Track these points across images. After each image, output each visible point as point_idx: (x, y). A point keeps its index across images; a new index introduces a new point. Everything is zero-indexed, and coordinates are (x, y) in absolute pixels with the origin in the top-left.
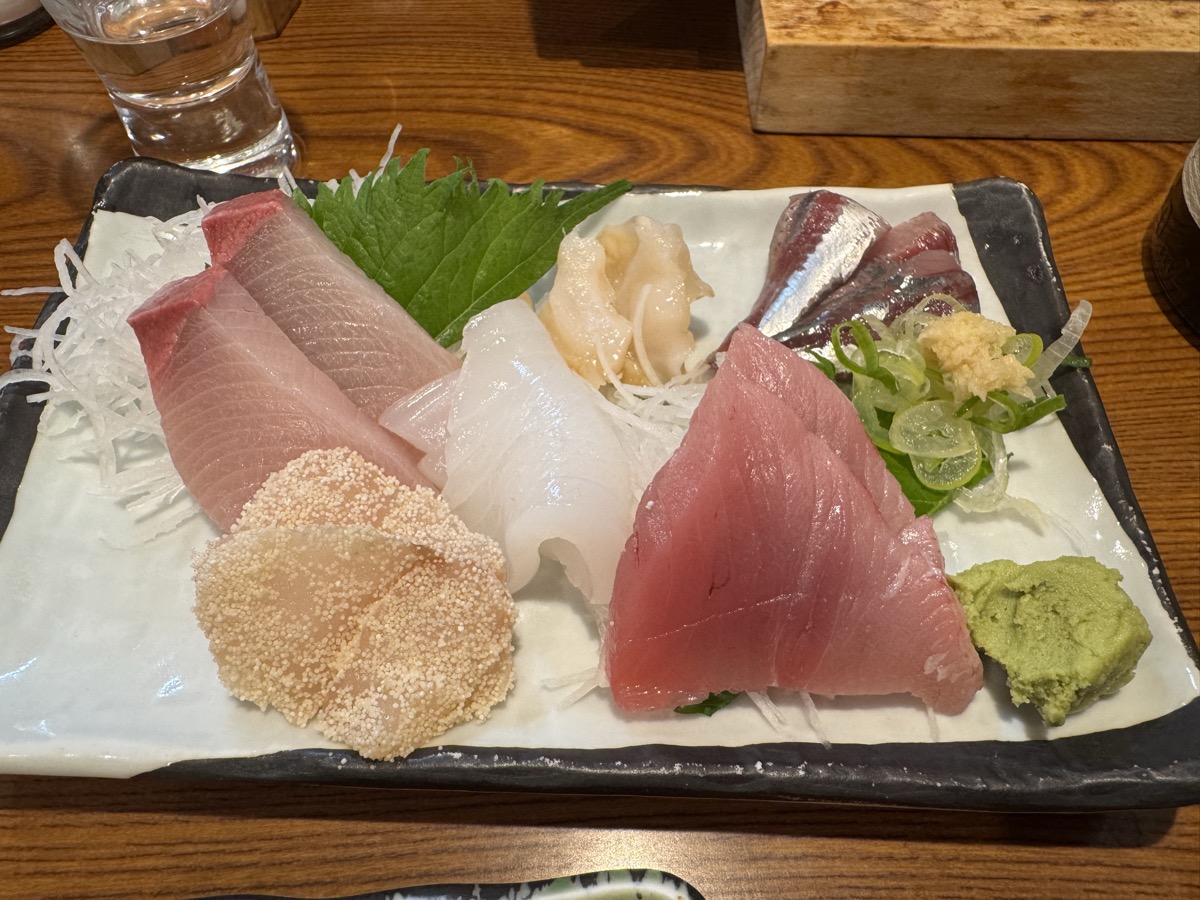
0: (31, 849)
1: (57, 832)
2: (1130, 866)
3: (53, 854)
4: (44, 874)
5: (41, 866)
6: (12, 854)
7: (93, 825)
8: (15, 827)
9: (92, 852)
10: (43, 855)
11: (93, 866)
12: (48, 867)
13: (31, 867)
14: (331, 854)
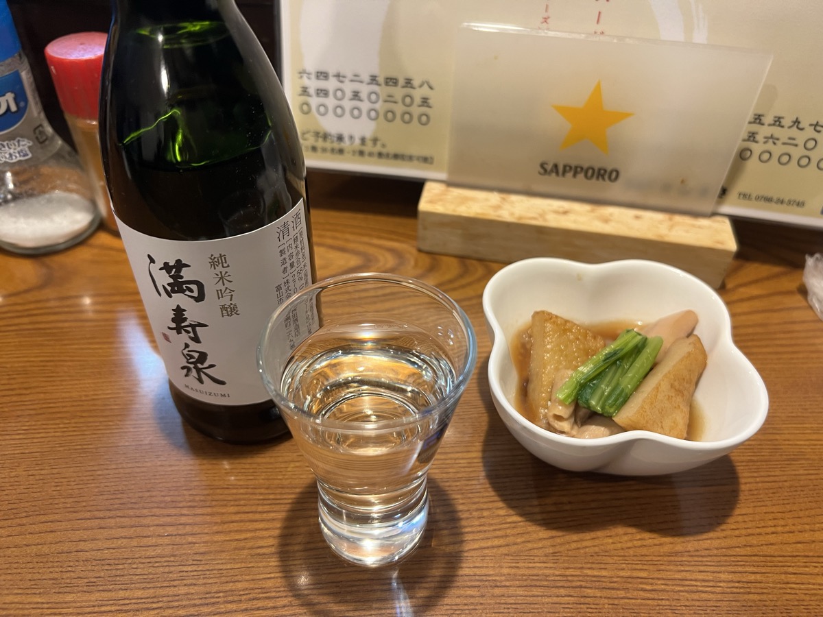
0: (48, 603)
1: (61, 596)
2: (585, 597)
3: (59, 605)
6: (40, 606)
7: (79, 592)
8: (40, 594)
9: (79, 604)
10: (55, 605)
11: (79, 611)
14: (197, 602)
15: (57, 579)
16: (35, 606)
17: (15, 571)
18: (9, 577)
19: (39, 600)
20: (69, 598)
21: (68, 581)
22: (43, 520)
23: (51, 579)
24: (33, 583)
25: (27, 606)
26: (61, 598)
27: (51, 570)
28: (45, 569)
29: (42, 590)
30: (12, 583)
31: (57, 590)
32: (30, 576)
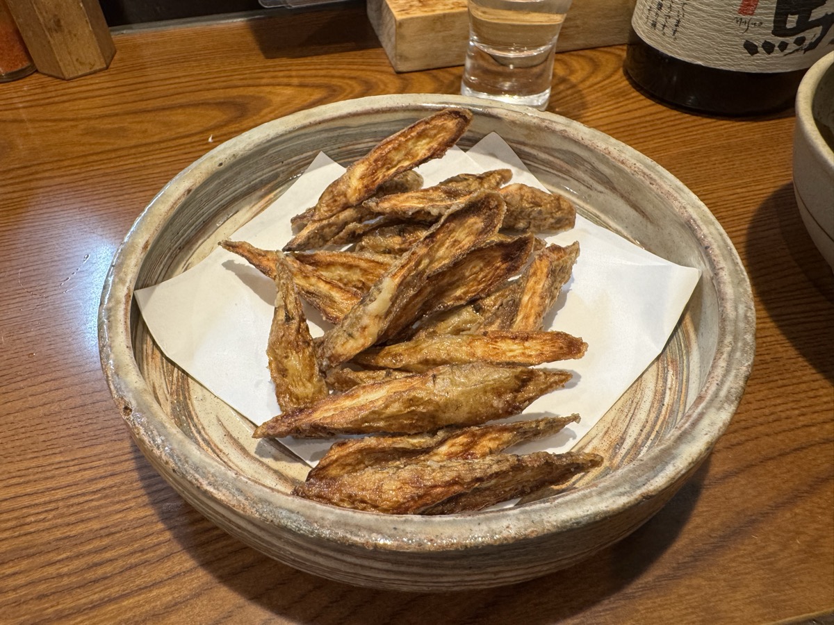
0: (73, 460)
1: (87, 450)
3: (88, 460)
4: (85, 470)
5: (82, 466)
6: (62, 465)
7: (107, 442)
8: (61, 452)
9: (111, 454)
10: (81, 461)
11: (114, 460)
12: (87, 466)
13: (77, 468)
15: (77, 434)
16: (57, 466)
17: (23, 436)
18: (18, 443)
19: (62, 459)
20: (98, 449)
21: (92, 433)
22: (44, 380)
23: (69, 436)
24: (48, 443)
25: (48, 468)
26: (88, 452)
27: (68, 426)
28: (61, 427)
29: (62, 449)
30: (22, 448)
31: (81, 445)
32: (43, 438)
